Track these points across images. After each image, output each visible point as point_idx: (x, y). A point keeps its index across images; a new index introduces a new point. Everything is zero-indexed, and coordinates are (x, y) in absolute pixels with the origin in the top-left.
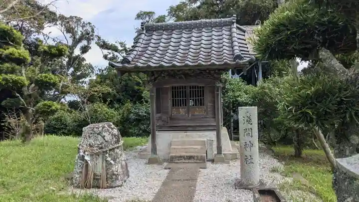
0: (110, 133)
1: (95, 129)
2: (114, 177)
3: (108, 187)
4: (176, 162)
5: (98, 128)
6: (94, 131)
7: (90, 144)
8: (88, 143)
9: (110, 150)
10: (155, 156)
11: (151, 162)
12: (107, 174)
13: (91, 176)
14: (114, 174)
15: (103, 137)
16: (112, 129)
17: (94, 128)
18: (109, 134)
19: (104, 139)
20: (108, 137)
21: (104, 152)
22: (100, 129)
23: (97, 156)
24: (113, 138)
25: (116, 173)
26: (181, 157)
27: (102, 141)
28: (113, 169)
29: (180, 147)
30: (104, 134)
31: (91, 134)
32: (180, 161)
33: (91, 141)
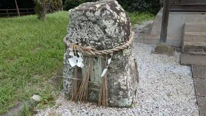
0: (116, 21)
1: (88, 13)
2: (121, 93)
3: (110, 106)
4: (191, 53)
5: (94, 12)
6: (87, 17)
7: (82, 39)
8: (79, 37)
9: (115, 52)
10: (163, 44)
11: (158, 50)
12: (110, 87)
13: (84, 86)
14: (120, 89)
15: (104, 28)
16: (118, 12)
17: (85, 11)
18: (114, 24)
19: (105, 32)
20: (111, 29)
21: (104, 55)
22: (97, 13)
23: (95, 60)
24: (120, 32)
25: (125, 88)
26: (200, 47)
27: (101, 36)
28: (119, 80)
29: (198, 34)
30: (105, 23)
31: (83, 21)
32: (198, 53)
33: (84, 34)
